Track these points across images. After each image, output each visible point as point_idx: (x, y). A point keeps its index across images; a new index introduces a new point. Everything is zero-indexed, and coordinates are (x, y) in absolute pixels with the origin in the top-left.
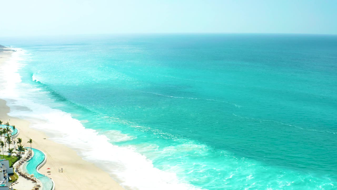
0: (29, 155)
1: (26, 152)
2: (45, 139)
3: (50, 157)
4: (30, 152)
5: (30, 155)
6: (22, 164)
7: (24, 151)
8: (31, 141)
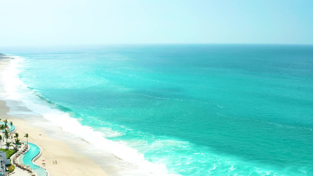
0: (25, 149)
1: (23, 146)
2: (41, 135)
3: (45, 151)
4: (27, 146)
5: (27, 148)
6: (19, 157)
7: (21, 145)
8: (27, 136)
